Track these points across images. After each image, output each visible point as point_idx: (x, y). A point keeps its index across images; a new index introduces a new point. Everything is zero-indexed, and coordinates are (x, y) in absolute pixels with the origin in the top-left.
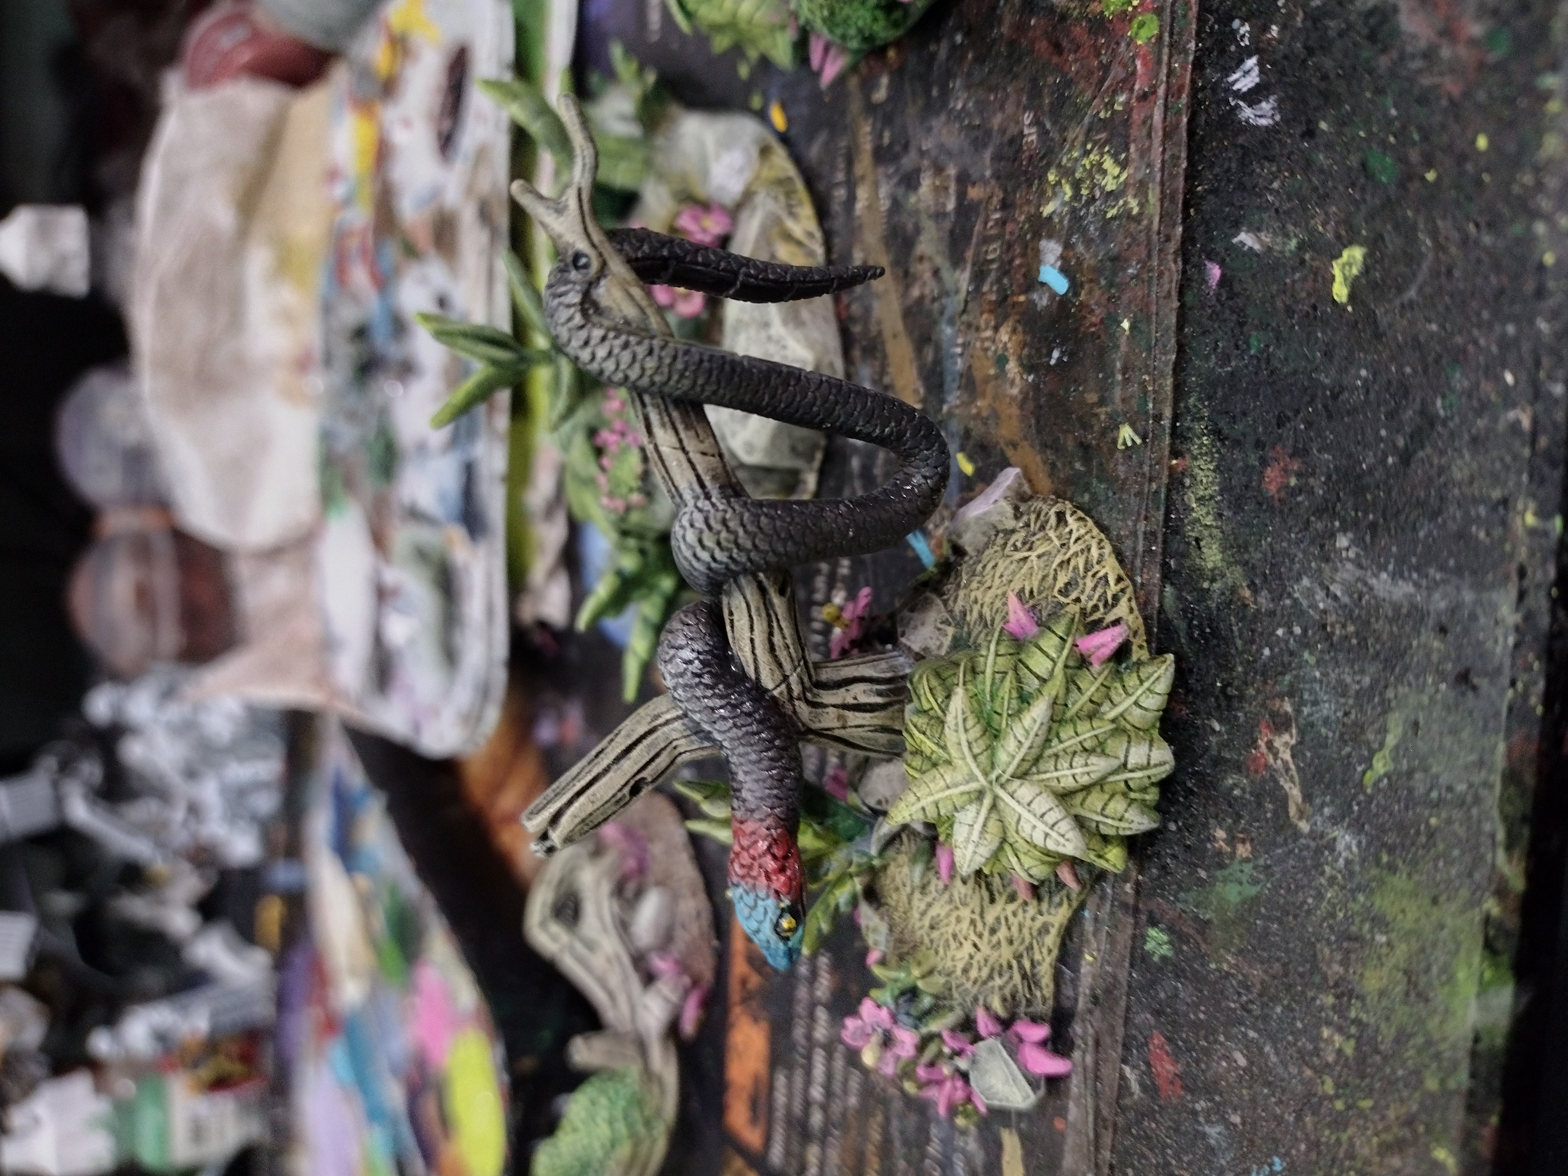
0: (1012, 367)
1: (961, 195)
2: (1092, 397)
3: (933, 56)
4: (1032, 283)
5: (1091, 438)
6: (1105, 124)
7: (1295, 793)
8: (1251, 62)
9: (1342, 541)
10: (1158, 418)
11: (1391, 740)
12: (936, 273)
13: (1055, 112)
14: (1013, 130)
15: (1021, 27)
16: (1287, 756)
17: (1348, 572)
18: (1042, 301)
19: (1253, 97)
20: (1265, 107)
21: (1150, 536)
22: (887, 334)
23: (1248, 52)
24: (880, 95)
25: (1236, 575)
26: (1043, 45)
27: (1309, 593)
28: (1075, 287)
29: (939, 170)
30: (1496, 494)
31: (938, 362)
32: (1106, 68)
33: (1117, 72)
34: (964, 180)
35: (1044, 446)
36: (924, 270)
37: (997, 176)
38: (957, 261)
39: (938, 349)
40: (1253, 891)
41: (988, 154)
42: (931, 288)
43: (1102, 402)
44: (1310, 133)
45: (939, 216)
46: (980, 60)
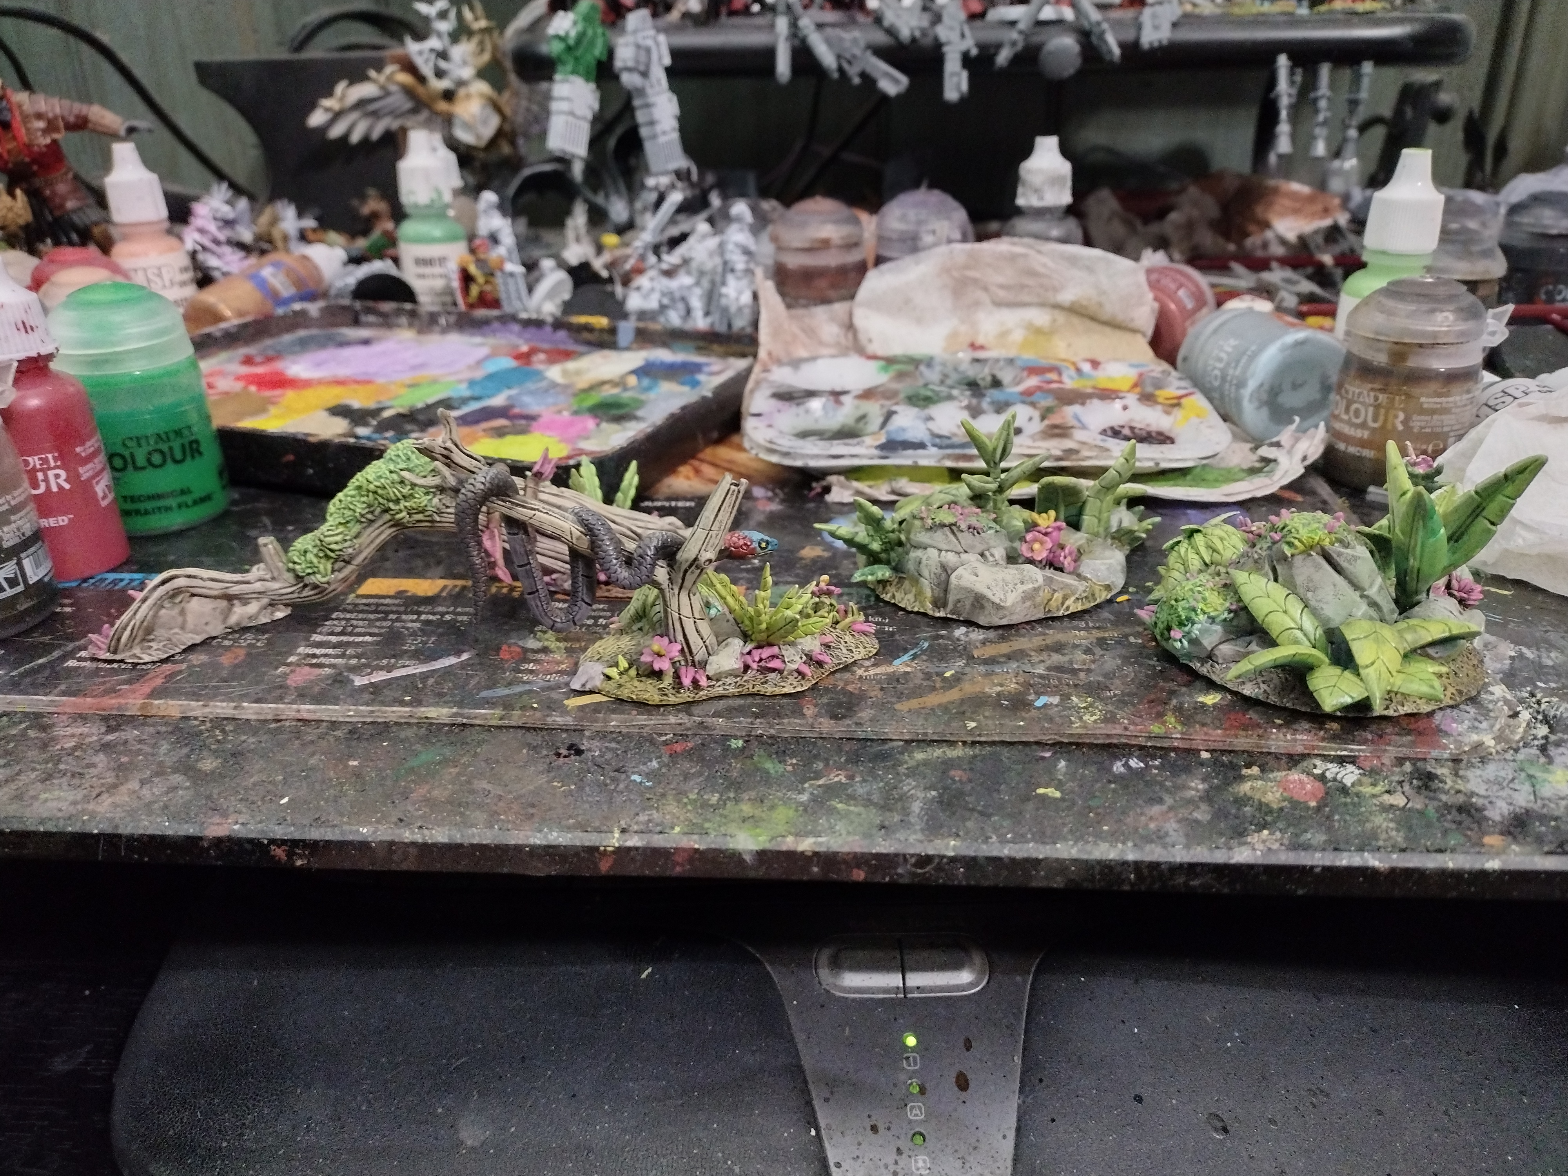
0: (999, 689)
1: (1080, 670)
2: (987, 714)
3: (1151, 659)
4: (1038, 694)
5: (968, 714)
6: (1115, 717)
7: (821, 782)
8: (1142, 765)
9: (934, 793)
10: (979, 735)
11: (852, 808)
12: (1043, 661)
13: (1120, 701)
14: (1112, 687)
15: (1162, 690)
16: (836, 779)
17: (921, 795)
18: (1031, 697)
19: (1126, 765)
20: (1122, 769)
21: (925, 734)
22: (1011, 643)
23: (1146, 764)
24: (1132, 639)
25: (912, 763)
26: (1152, 697)
27: (909, 784)
28: (1039, 708)
29: (1094, 662)
30: (961, 833)
31: (999, 663)
32: (1141, 717)
33: (1138, 720)
34: (1089, 671)
35: (963, 700)
36: (1044, 656)
37: (1090, 682)
38: (1049, 669)
39: (1005, 663)
40: (772, 771)
41: (1101, 679)
42: (1035, 659)
43: (985, 717)
44: (1110, 782)
45: (1071, 662)
46: (1147, 676)
